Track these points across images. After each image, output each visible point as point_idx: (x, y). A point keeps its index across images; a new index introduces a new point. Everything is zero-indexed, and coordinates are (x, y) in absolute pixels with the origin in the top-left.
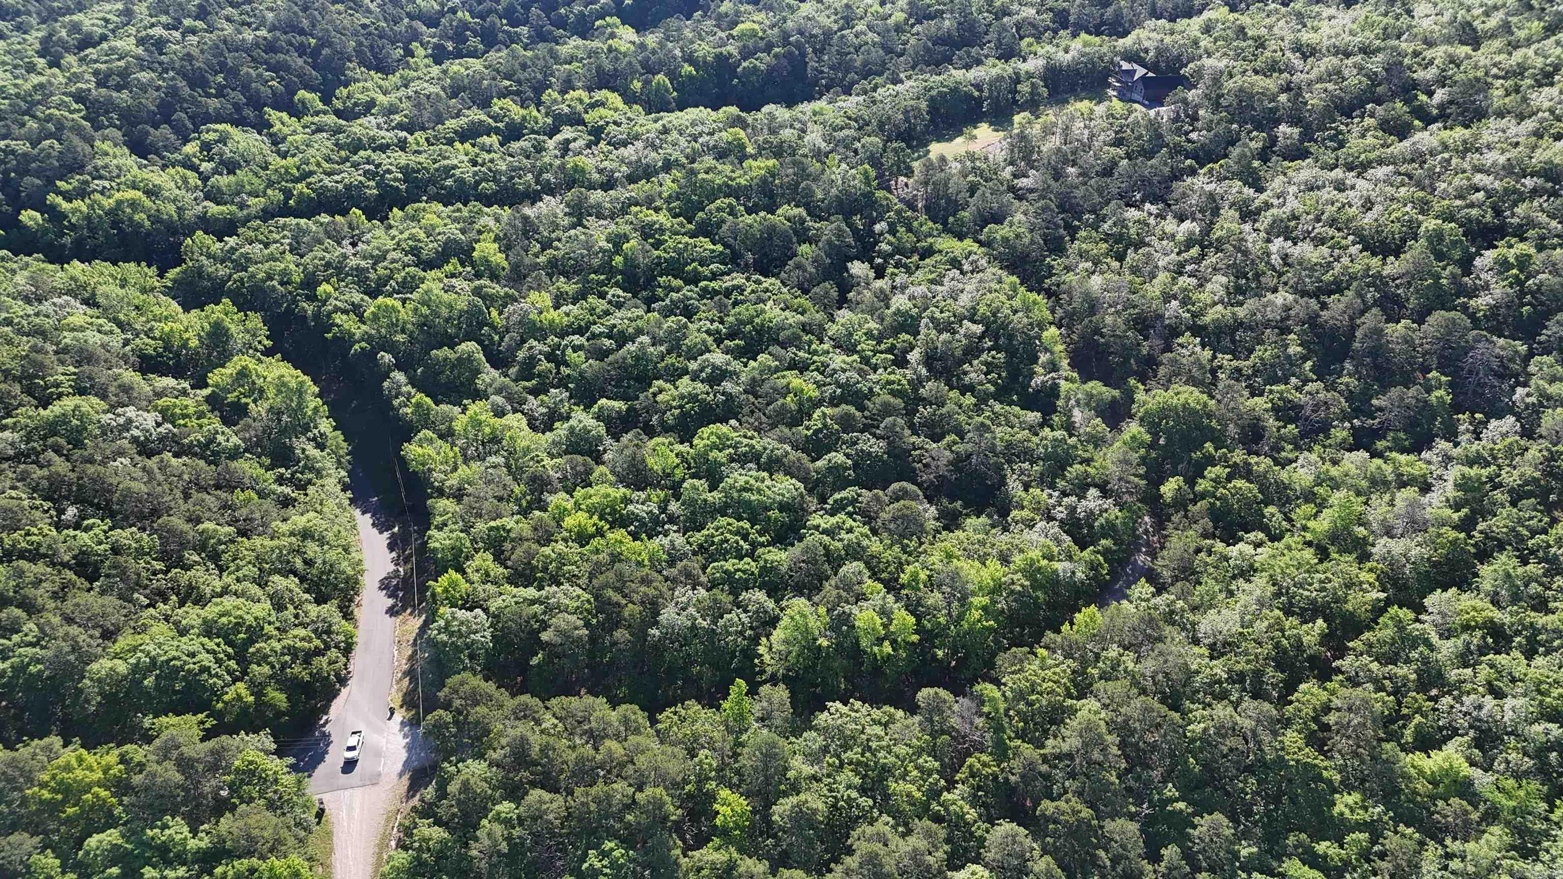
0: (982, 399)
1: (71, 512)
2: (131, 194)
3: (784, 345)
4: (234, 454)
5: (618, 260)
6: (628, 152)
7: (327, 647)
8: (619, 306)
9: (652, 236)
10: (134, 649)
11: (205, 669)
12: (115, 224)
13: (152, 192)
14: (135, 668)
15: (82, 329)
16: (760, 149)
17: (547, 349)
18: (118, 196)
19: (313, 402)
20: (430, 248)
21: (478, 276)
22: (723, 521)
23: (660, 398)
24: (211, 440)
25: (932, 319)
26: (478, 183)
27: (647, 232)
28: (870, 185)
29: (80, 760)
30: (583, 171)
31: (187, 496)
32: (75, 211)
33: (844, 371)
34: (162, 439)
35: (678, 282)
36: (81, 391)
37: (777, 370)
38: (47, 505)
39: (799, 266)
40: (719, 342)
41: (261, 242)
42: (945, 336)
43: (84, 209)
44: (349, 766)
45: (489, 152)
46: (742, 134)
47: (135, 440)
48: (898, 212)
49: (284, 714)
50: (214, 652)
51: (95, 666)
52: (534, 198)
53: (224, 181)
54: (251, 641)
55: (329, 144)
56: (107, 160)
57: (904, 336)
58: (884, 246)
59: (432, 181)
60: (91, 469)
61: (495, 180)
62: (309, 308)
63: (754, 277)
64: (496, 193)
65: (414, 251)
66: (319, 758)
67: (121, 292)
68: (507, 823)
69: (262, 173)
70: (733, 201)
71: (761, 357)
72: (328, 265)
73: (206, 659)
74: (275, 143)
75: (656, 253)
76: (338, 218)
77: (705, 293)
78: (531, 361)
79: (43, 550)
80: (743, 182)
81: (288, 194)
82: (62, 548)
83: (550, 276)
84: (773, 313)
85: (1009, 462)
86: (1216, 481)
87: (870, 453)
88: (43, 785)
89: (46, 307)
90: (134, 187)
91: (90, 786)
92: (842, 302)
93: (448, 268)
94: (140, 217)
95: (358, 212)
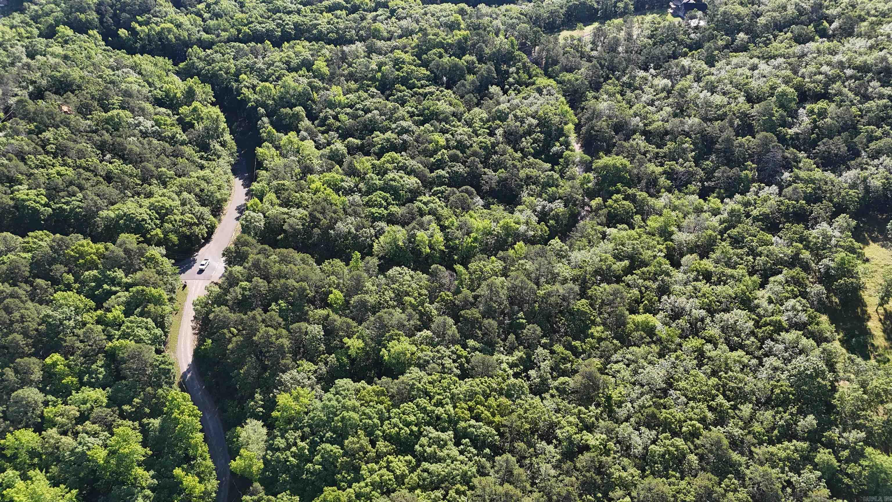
0: (525, 156)
1: (108, 156)
2: (169, 25)
3: (440, 121)
4: (183, 143)
5: (379, 74)
6: (404, 23)
7: (201, 223)
8: (373, 97)
9: (398, 65)
10: (119, 209)
11: (143, 220)
12: (160, 39)
13: (179, 26)
14: (117, 216)
15: (131, 83)
16: (468, 26)
17: (334, 113)
18: (162, 25)
19: (223, 125)
20: (295, 62)
21: (314, 77)
22: (379, 192)
23: (375, 139)
24: (174, 137)
25: (515, 116)
26: (328, 33)
27: (398, 63)
28: (513, 48)
29: (88, 244)
30: (379, 31)
31: (158, 156)
32: (143, 31)
33: (461, 134)
34: (154, 132)
35: (404, 88)
36: (123, 108)
37: (433, 132)
38: (98, 152)
39: (463, 85)
40: (411, 117)
41: (221, 53)
42: (518, 124)
43: (147, 31)
44: (201, 271)
45: (338, 18)
46: (460, 17)
47: (141, 131)
48: (524, 64)
49: (176, 245)
50: (150, 215)
51: (101, 212)
52: (351, 42)
53: (212, 23)
54: (166, 214)
55: (264, 9)
56: (161, 8)
57: (498, 122)
58: (511, 80)
59: (309, 31)
60: (118, 139)
61: (337, 33)
62: (235, 85)
63: (441, 89)
64: (336, 39)
65: (288, 63)
67: (153, 69)
68: (244, 289)
69: (231, 21)
70: (442, 50)
71: (427, 125)
72: (247, 66)
73: (146, 217)
74: (241, 7)
75: (397, 73)
76: (259, 45)
77: (416, 93)
78: (326, 118)
79: (92, 168)
80: (450, 41)
81: (239, 31)
82: (100, 168)
83: (347, 81)
84: (443, 106)
85: (527, 185)
86: (616, 201)
87: (457, 172)
88: (73, 250)
89: (120, 72)
90: (171, 22)
91: (91, 254)
92: (478, 105)
93: (300, 72)
94: (171, 36)
95: (269, 43)
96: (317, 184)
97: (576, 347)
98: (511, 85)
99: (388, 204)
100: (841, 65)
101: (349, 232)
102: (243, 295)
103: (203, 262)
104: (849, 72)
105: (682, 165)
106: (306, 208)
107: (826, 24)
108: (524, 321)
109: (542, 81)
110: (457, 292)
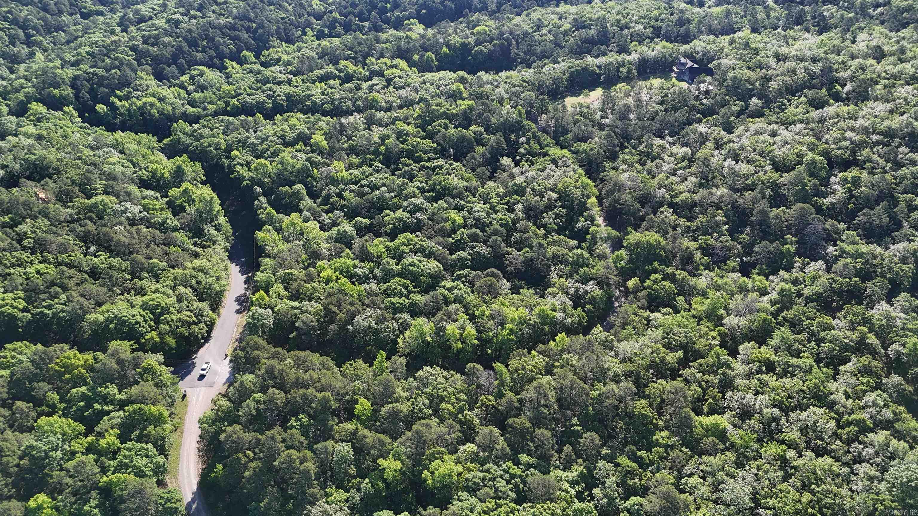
0: (548, 232)
1: (93, 248)
2: (151, 99)
3: (454, 197)
4: (175, 229)
5: (383, 148)
6: (402, 92)
7: (200, 322)
8: (378, 172)
9: (402, 137)
10: (108, 311)
11: (137, 323)
12: (142, 115)
13: (162, 100)
14: (107, 319)
15: (114, 164)
16: (471, 95)
17: (337, 191)
18: (144, 100)
19: (217, 207)
20: (291, 136)
21: (312, 152)
22: (398, 279)
23: (385, 219)
24: (164, 222)
25: (533, 189)
26: (323, 104)
27: (401, 136)
28: (521, 117)
29: (75, 355)
30: (377, 101)
31: (148, 246)
32: (123, 106)
33: (479, 211)
34: (141, 219)
35: (410, 162)
36: (107, 193)
37: (447, 209)
38: (81, 245)
39: (474, 158)
40: (422, 193)
41: (209, 128)
42: (537, 198)
43: (127, 106)
44: (202, 377)
45: (332, 88)
46: (462, 86)
47: (128, 218)
48: (534, 133)
49: (173, 349)
50: (144, 317)
51: (88, 316)
52: (348, 113)
53: (197, 95)
54: (162, 314)
55: (252, 79)
56: (142, 81)
57: (516, 197)
58: (522, 150)
59: (301, 102)
60: (104, 229)
61: (332, 103)
62: (226, 162)
63: (450, 162)
64: (332, 110)
65: (283, 137)
66: (189, 373)
67: (136, 147)
68: (258, 402)
69: (217, 93)
70: (447, 121)
71: (440, 202)
72: (239, 141)
73: (139, 319)
74: (227, 78)
75: (402, 146)
76: (250, 118)
77: (423, 168)
78: (329, 196)
79: (76, 264)
80: (454, 111)
81: (227, 104)
82: (84, 264)
83: (348, 155)
84: (454, 181)
85: (555, 265)
86: (655, 282)
87: (480, 253)
88: (57, 364)
89: (100, 152)
90: (154, 96)
91: (78, 366)
92: (491, 178)
93: (298, 147)
94: (154, 111)
95: (260, 115)
96: (327, 273)
97: (642, 458)
98: (522, 156)
99: (410, 292)
100: (865, 131)
101: (370, 327)
102: (257, 409)
103: (204, 366)
104: (875, 138)
105: (716, 239)
106: (318, 300)
107: (838, 87)
108: (579, 428)
109: (555, 152)
110: (500, 395)
